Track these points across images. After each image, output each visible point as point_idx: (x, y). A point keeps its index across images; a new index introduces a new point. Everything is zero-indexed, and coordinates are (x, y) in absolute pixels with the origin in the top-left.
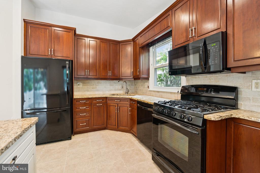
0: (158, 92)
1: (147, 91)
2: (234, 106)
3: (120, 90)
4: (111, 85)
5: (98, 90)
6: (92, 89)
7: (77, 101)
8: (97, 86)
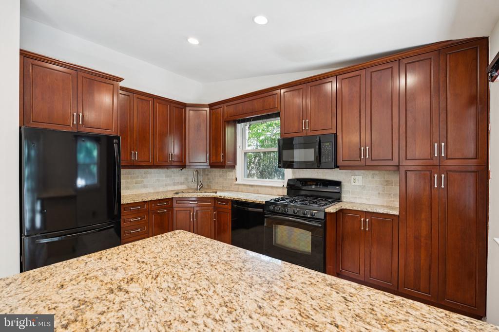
0: (252, 186)
1: (231, 185)
2: (339, 200)
3: (182, 184)
4: (167, 176)
5: (145, 187)
6: (136, 184)
7: (124, 209)
8: (143, 178)
